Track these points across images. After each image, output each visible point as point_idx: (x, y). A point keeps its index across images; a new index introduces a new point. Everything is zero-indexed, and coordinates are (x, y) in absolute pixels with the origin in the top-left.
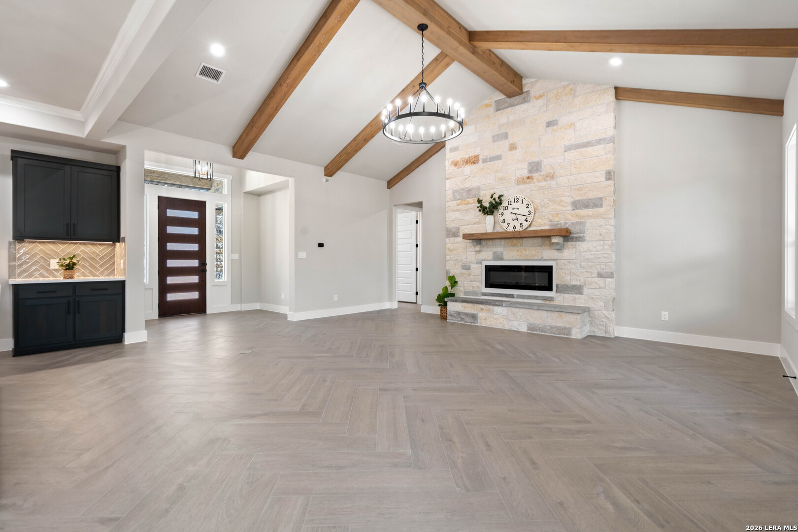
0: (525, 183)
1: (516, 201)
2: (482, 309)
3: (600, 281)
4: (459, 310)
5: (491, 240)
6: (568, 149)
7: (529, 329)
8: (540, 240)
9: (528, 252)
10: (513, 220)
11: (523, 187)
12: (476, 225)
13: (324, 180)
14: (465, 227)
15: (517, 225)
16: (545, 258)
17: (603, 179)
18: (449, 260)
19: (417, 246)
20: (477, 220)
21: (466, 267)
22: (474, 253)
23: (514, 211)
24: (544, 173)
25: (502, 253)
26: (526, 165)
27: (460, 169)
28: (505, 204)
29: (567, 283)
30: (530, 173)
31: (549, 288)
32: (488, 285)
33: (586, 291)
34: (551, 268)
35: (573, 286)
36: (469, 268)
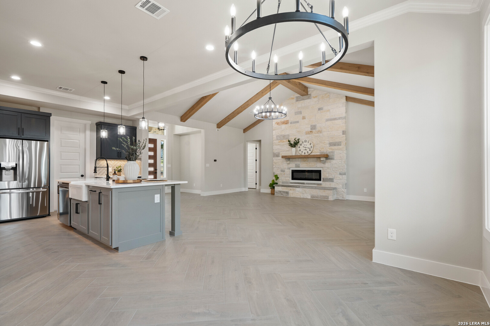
0: (309, 134)
1: (305, 141)
2: (291, 189)
3: (340, 176)
4: (280, 190)
5: (294, 159)
6: (327, 120)
7: (311, 197)
8: (315, 159)
9: (311, 164)
10: (304, 150)
11: (308, 135)
12: (287, 152)
13: (217, 130)
14: (283, 152)
15: (306, 152)
16: (318, 167)
17: (341, 134)
18: (275, 168)
19: (256, 160)
20: (288, 149)
21: (283, 171)
22: (286, 164)
23: (304, 146)
24: (317, 130)
25: (299, 164)
26: (310, 126)
27: (280, 126)
28: (300, 143)
29: (327, 177)
30: (312, 130)
31: (320, 180)
32: (293, 179)
33: (335, 181)
34: (320, 171)
35: (330, 179)
36: (284, 171)
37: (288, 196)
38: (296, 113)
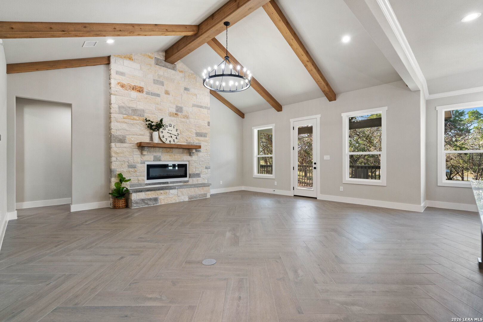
0: (174, 116)
1: (170, 126)
2: (161, 193)
3: (206, 170)
4: (143, 198)
5: (153, 148)
6: (194, 106)
7: (189, 198)
8: (181, 150)
9: (176, 157)
10: (169, 137)
11: (173, 118)
12: (140, 136)
14: (131, 136)
15: (172, 140)
16: (185, 160)
17: (207, 125)
18: (115, 161)
20: (142, 133)
21: (132, 166)
22: (139, 156)
23: (169, 132)
24: (183, 114)
25: (160, 156)
26: (175, 107)
27: (126, 91)
28: (164, 126)
29: (194, 173)
30: (177, 112)
31: (185, 176)
32: (149, 178)
33: (202, 176)
34: (186, 165)
35: (197, 174)
36: (135, 167)
37: (158, 204)
38: (156, 82)
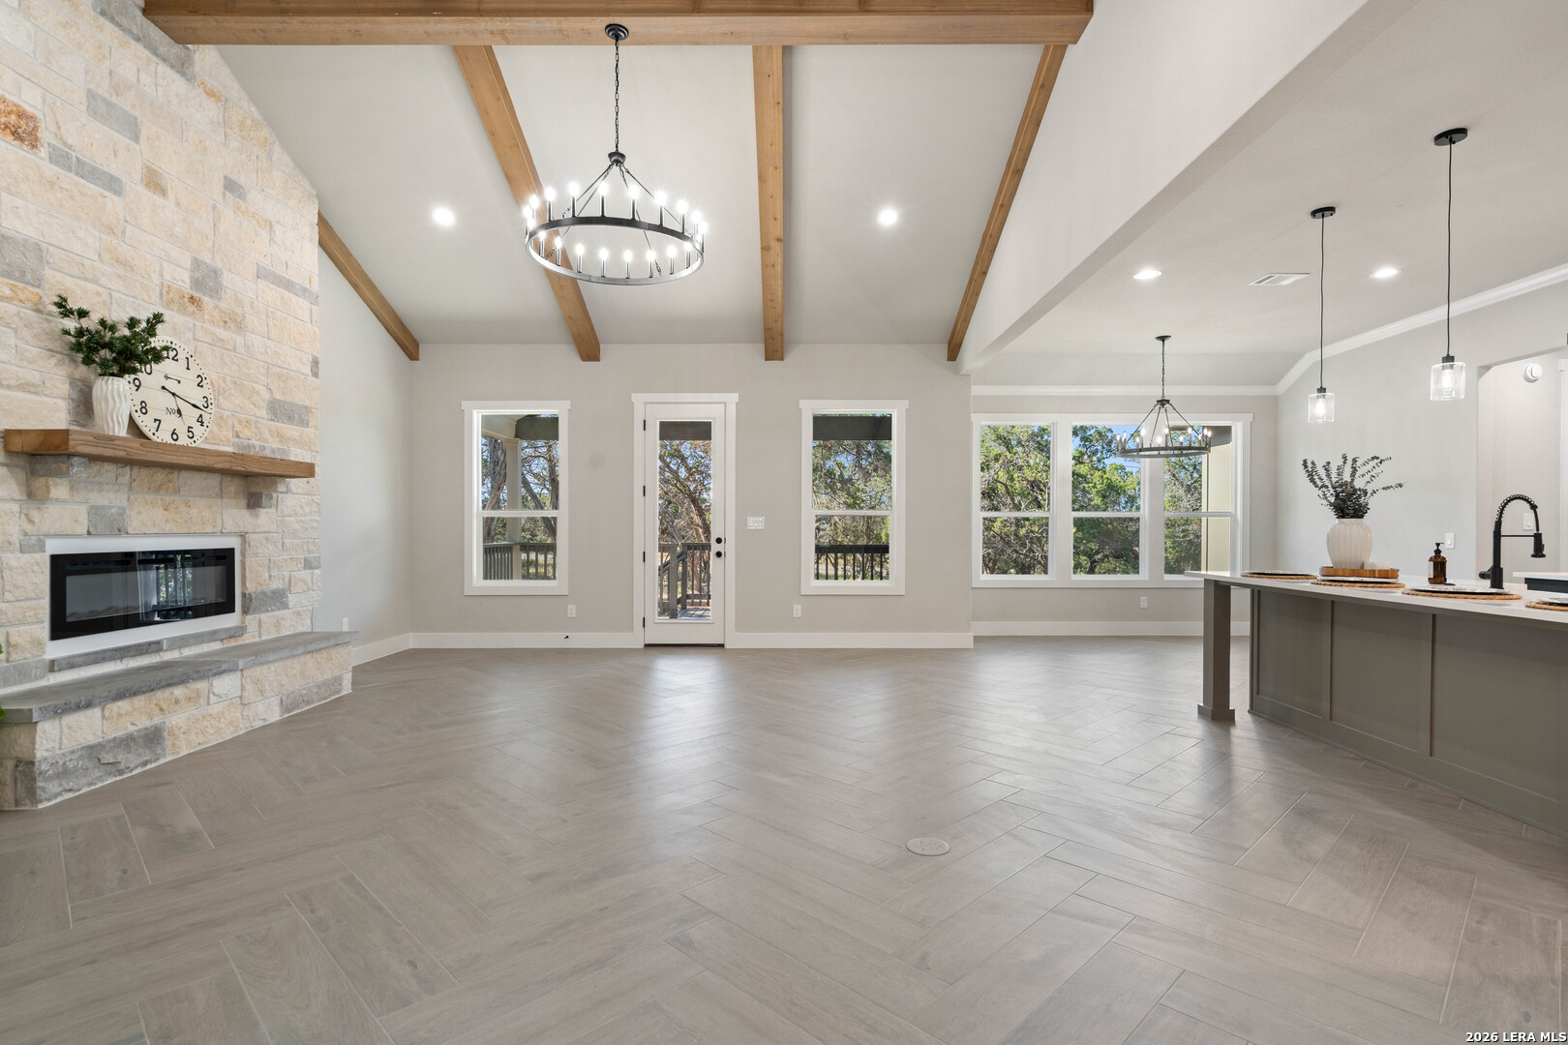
0: (183, 309)
1: (171, 354)
3: (305, 574)
4: (92, 740)
6: (262, 274)
7: (285, 707)
8: (214, 481)
9: (193, 512)
10: (169, 411)
11: (180, 319)
12: (21, 394)
15: (181, 427)
16: (228, 528)
20: (34, 377)
22: (16, 507)
23: (171, 385)
24: (222, 304)
25: (122, 512)
26: (188, 261)
30: (197, 289)
31: (226, 606)
32: (66, 627)
33: (292, 599)
34: (231, 551)
35: (274, 592)
37: (162, 761)
38: (100, 107)
